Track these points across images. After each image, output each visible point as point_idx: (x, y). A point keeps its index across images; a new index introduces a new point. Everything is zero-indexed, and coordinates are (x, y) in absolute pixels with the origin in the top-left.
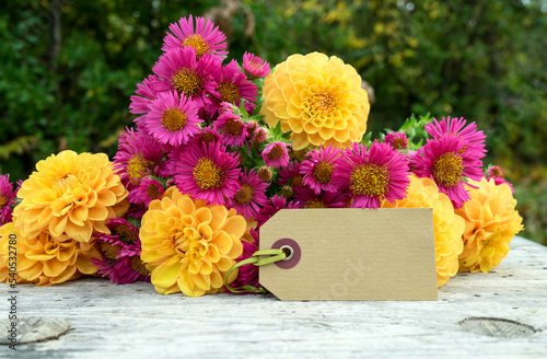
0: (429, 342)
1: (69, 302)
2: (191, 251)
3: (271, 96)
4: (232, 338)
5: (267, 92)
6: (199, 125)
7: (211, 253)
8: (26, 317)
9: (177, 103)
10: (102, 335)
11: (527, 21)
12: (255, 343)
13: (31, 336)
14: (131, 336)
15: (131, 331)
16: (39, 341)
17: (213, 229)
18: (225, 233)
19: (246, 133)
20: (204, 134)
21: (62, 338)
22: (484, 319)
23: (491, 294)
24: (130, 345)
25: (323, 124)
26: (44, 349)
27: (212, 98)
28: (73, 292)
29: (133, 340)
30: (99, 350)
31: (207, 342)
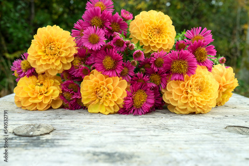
0: (217, 137)
1: (50, 117)
2: (104, 96)
3: (134, 30)
4: (128, 134)
5: (132, 29)
6: (105, 41)
7: (113, 97)
8: (33, 124)
9: (95, 31)
10: (69, 132)
11: (214, 11)
12: (139, 136)
13: (37, 133)
14: (82, 133)
15: (81, 130)
16: (41, 135)
17: (113, 86)
18: (119, 88)
19: (125, 46)
20: (107, 45)
21: (51, 133)
22: (235, 126)
23: (232, 116)
24: (83, 137)
25: (157, 42)
26: (44, 139)
27: (108, 29)
28: (51, 113)
29: (83, 135)
30: (70, 139)
31: (117, 136)
